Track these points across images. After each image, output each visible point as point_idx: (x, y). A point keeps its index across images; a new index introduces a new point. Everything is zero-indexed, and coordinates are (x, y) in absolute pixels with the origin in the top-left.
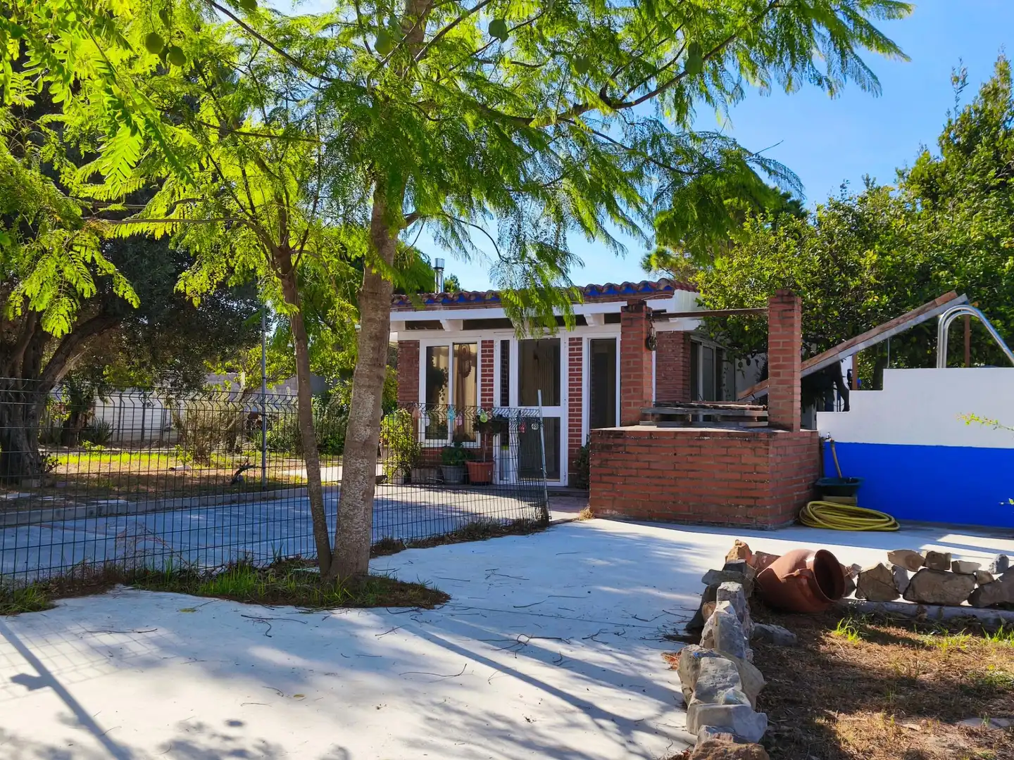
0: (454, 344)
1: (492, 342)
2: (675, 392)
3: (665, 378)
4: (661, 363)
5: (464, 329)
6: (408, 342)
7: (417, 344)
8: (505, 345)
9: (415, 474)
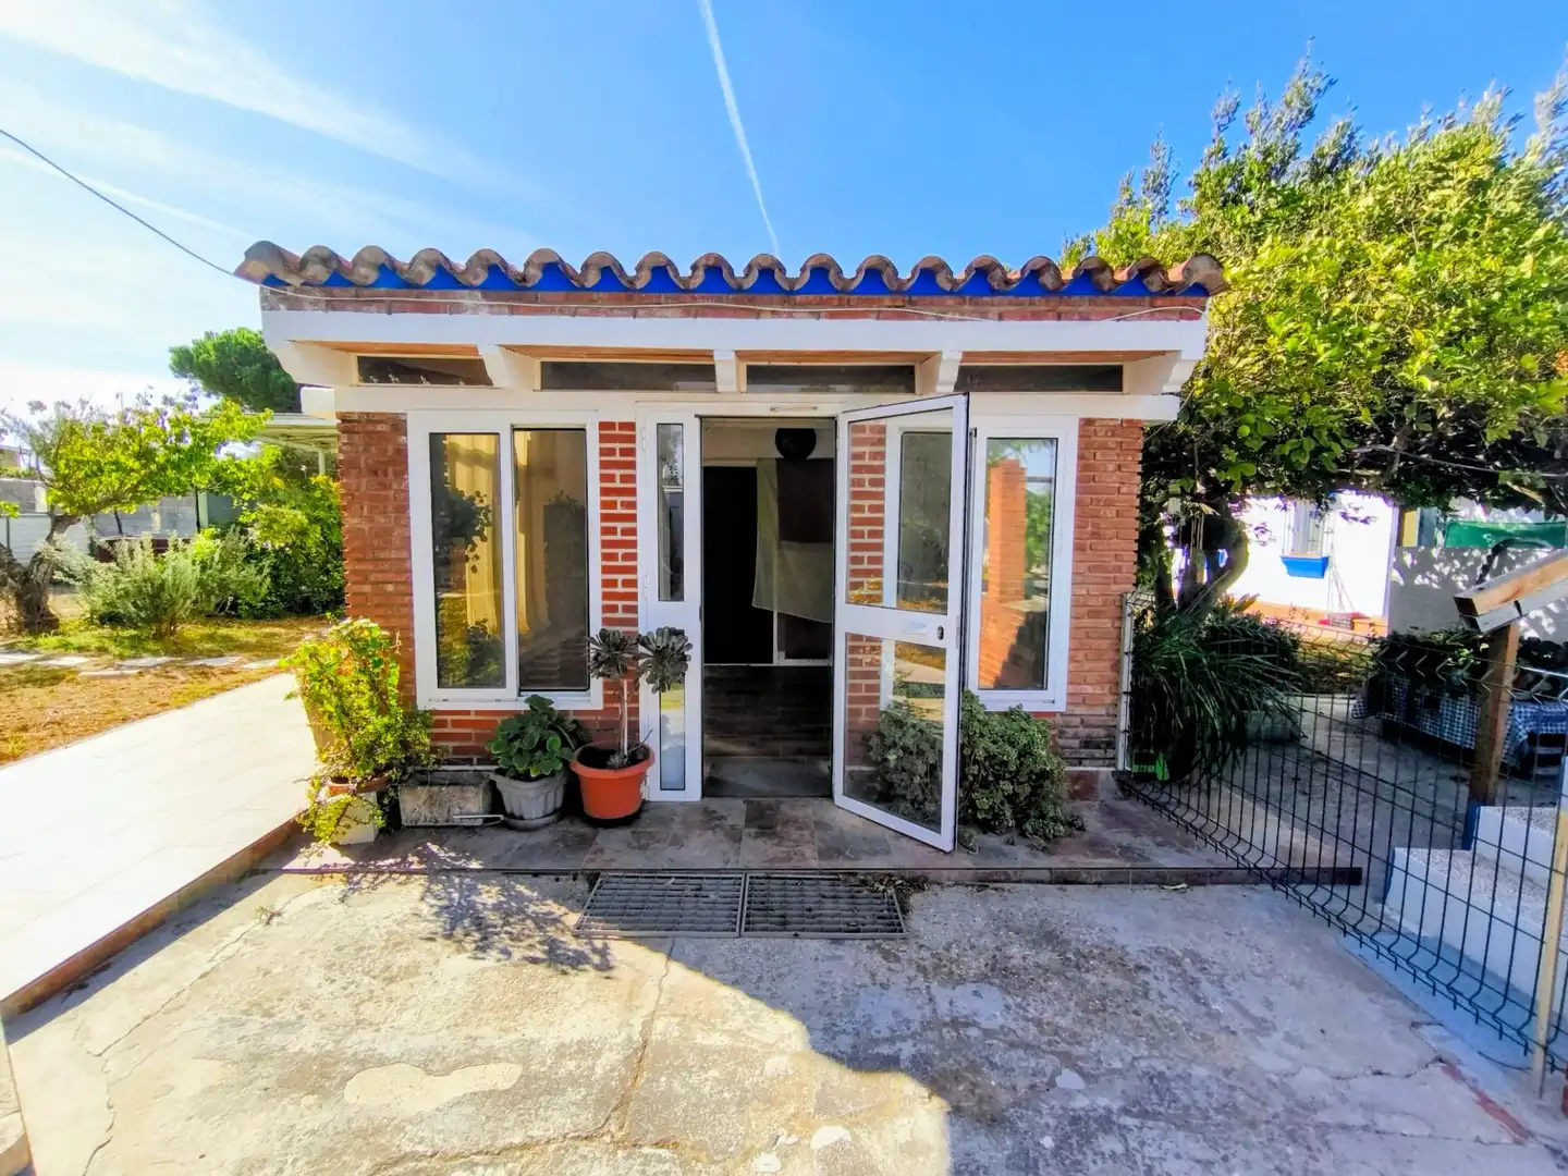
0: (514, 429)
1: (631, 426)
2: (1119, 569)
3: (1096, 535)
4: (1087, 498)
5: (544, 387)
6: (371, 419)
7: (398, 425)
8: (667, 436)
9: (414, 805)
